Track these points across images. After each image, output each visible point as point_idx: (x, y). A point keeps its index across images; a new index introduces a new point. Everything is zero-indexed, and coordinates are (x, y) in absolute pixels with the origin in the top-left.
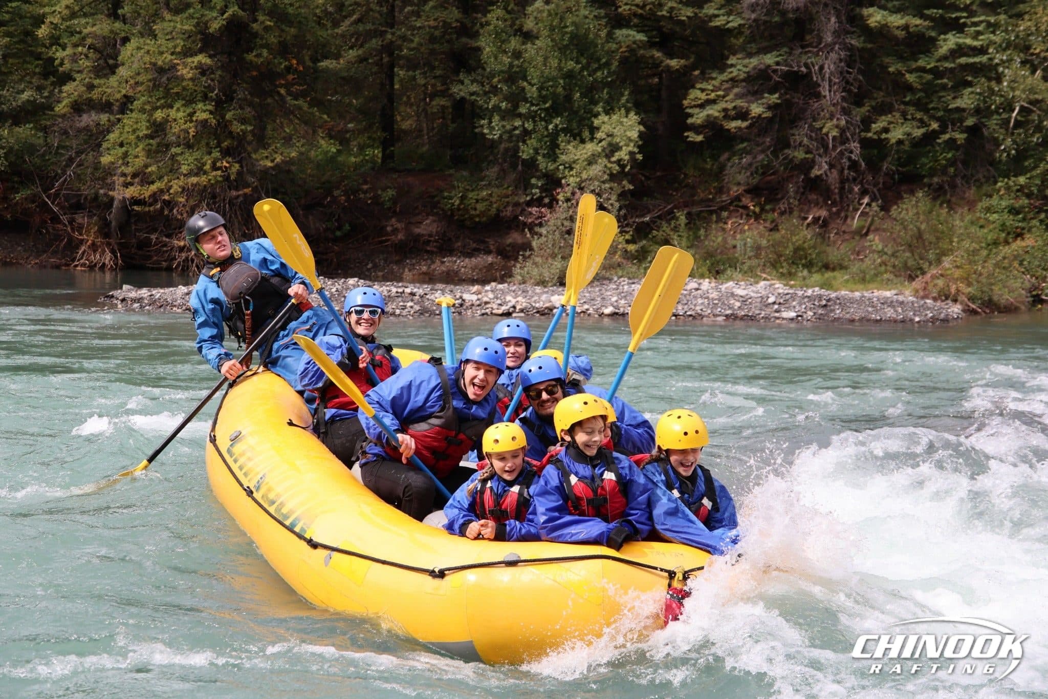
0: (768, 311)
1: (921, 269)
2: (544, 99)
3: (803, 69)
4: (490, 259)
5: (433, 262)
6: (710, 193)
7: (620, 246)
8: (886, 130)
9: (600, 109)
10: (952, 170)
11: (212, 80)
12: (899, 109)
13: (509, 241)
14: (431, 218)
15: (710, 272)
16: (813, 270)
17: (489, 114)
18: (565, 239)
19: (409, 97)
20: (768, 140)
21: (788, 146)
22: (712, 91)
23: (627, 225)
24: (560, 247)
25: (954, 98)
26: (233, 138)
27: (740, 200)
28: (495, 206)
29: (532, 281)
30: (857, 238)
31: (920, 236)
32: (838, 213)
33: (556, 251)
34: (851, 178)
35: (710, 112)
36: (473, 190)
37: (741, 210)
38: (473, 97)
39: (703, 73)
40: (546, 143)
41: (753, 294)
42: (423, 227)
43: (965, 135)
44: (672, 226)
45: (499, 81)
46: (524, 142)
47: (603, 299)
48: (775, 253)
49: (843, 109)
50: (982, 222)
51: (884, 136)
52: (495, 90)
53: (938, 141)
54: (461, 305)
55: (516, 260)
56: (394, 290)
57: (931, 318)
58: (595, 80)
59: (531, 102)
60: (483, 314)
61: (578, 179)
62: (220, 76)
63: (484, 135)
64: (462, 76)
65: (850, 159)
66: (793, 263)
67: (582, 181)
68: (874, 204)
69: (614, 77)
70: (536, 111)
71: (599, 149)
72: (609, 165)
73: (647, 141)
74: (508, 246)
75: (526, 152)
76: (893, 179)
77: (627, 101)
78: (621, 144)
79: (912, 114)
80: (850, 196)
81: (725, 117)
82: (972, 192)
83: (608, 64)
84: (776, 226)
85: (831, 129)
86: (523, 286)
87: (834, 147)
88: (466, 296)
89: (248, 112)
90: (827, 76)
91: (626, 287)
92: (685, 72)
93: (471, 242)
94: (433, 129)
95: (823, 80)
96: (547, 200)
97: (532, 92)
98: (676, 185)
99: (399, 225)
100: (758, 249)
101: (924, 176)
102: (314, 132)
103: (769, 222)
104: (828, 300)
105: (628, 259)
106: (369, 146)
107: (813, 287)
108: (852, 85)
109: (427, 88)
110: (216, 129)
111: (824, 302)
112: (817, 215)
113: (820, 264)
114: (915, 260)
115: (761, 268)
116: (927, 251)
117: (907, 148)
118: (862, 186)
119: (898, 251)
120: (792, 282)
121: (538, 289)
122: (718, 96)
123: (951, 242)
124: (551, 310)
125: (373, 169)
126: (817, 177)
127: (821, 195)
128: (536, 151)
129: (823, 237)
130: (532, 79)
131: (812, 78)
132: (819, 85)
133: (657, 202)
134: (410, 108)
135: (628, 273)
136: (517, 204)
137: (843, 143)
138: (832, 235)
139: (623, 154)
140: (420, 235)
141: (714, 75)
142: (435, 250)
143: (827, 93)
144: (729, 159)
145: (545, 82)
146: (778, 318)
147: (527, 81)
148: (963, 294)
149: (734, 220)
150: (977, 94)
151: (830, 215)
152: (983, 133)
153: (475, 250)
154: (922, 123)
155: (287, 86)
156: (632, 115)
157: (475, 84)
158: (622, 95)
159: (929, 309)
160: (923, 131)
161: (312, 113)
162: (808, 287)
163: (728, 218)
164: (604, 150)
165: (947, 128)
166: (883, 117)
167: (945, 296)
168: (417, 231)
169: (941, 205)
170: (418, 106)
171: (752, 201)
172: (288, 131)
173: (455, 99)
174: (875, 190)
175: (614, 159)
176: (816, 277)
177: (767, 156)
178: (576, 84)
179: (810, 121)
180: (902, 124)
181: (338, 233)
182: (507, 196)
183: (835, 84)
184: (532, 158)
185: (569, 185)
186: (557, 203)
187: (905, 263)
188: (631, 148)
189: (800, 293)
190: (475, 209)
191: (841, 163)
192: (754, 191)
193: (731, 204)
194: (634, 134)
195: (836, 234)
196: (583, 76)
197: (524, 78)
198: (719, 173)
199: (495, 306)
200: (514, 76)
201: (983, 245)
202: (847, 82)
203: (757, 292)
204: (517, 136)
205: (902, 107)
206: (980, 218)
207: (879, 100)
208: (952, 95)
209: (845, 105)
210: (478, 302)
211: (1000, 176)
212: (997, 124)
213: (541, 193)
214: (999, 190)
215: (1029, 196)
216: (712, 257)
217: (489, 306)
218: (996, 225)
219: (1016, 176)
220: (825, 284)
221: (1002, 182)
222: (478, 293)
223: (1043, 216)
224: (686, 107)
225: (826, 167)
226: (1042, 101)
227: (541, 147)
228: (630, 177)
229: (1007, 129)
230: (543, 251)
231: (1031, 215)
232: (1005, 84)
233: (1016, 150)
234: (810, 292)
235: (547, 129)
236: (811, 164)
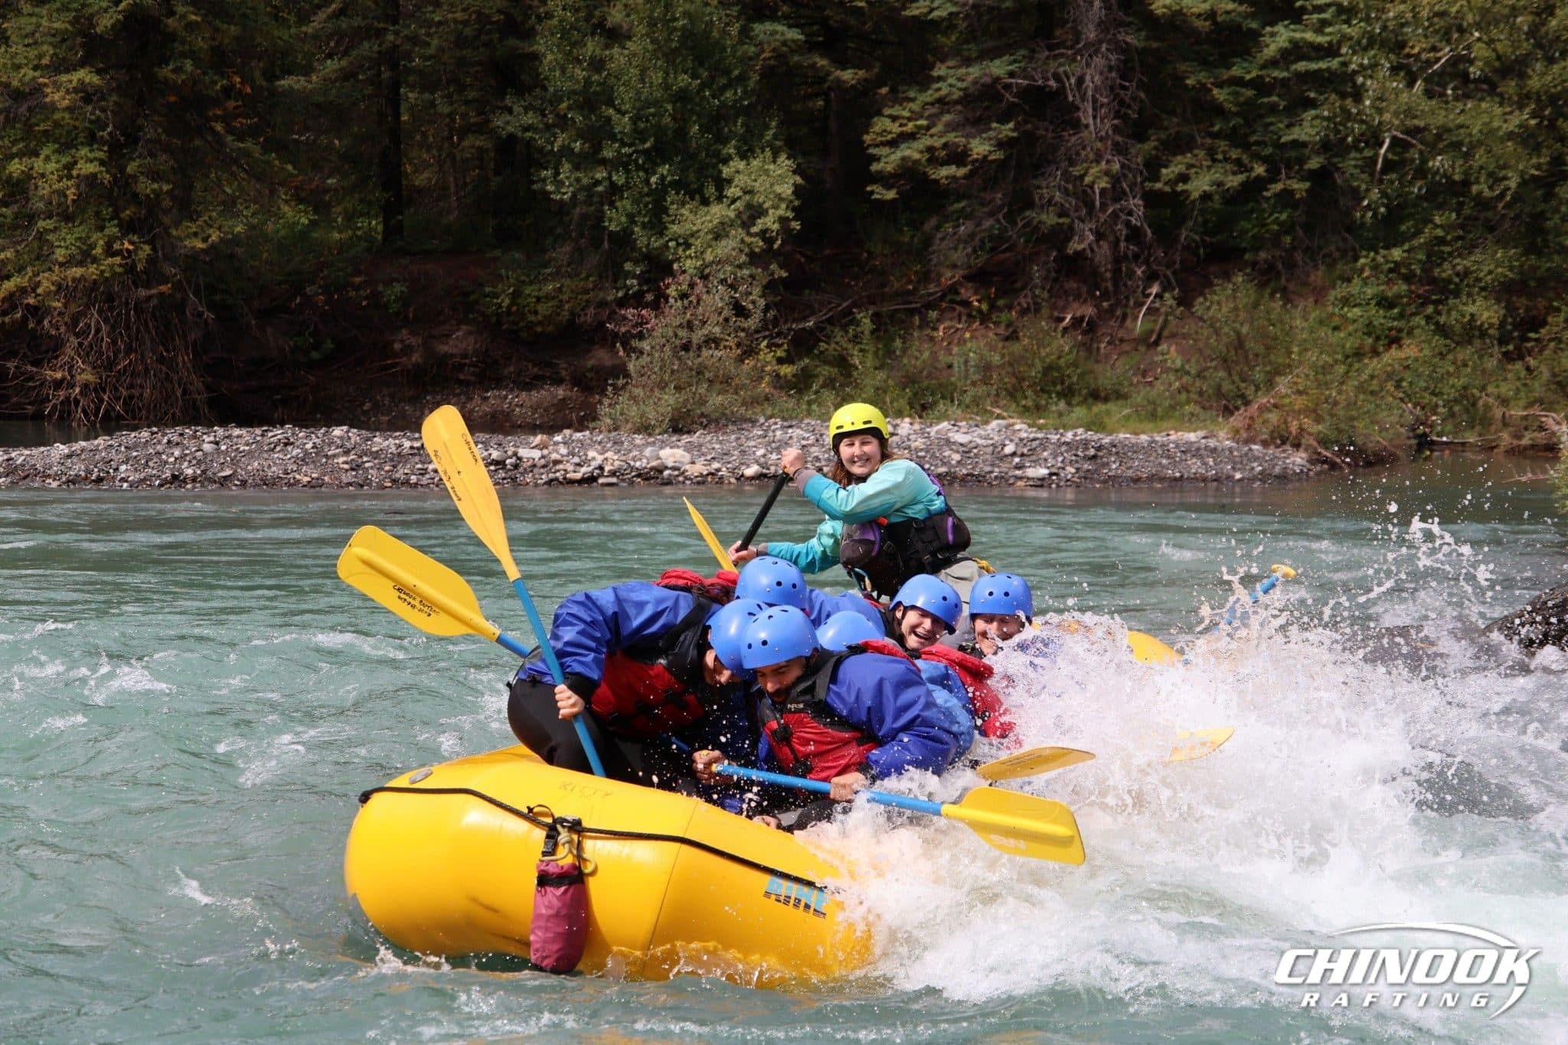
0: (1004, 467)
1: (1243, 396)
2: (642, 136)
3: (1052, 83)
4: (561, 392)
5: (470, 399)
6: (910, 282)
7: (768, 368)
8: (1184, 178)
9: (732, 151)
10: (1288, 239)
11: (103, 110)
12: (1203, 145)
13: (591, 363)
14: (464, 327)
15: (912, 408)
16: (1075, 401)
17: (553, 161)
18: (680, 359)
19: (424, 135)
20: (999, 195)
21: (1031, 205)
22: (909, 119)
23: (779, 334)
24: (673, 371)
25: (1288, 126)
26: (139, 204)
27: (957, 293)
28: (567, 307)
29: (629, 425)
30: (1142, 349)
31: (1240, 344)
32: (1111, 311)
33: (667, 377)
34: (1130, 254)
35: (907, 153)
36: (531, 283)
37: (958, 308)
38: (528, 134)
39: (893, 91)
40: (646, 206)
41: (980, 441)
42: (451, 342)
43: (1307, 185)
44: (851, 333)
45: (569, 108)
46: (612, 204)
47: (743, 452)
48: (1014, 374)
49: (1116, 144)
50: (1336, 321)
51: (1180, 187)
52: (563, 122)
53: (1265, 194)
54: (516, 466)
55: (603, 392)
56: (407, 444)
57: (1261, 473)
58: (723, 105)
59: (621, 140)
60: (551, 481)
61: (699, 263)
62: (116, 103)
63: (546, 194)
64: (508, 101)
65: (1128, 224)
66: (1043, 390)
67: (705, 266)
68: (1167, 295)
69: (754, 99)
70: (630, 155)
71: (732, 215)
72: (748, 239)
73: (807, 200)
74: (591, 370)
75: (614, 220)
76: (1198, 256)
77: (775, 137)
78: (766, 205)
79: (1224, 152)
80: (1130, 283)
81: (929, 160)
82: (1320, 273)
83: (742, 79)
84: (1015, 331)
85: (1097, 178)
86: (614, 434)
87: (1104, 206)
88: (523, 452)
89: (164, 162)
90: (1090, 93)
91: (778, 433)
92: (866, 90)
93: (530, 366)
94: (465, 184)
95: (1083, 99)
96: (649, 297)
97: (623, 124)
98: (856, 269)
99: (413, 341)
100: (987, 368)
101: (1245, 250)
102: (273, 193)
103: (1003, 326)
104: (1099, 449)
105: (781, 388)
106: (362, 215)
107: (1075, 427)
108: (1129, 106)
109: (453, 120)
110: (111, 190)
111: (1092, 452)
112: (1078, 314)
113: (1084, 392)
114: (1233, 382)
115: (992, 398)
116: (1252, 368)
117: (1217, 206)
118: (1149, 267)
119: (1208, 368)
120: (1042, 421)
121: (639, 439)
122: (919, 127)
123: (1290, 353)
124: (661, 472)
125: (369, 250)
126: (1079, 254)
127: (1085, 282)
128: (631, 217)
129: (1089, 348)
130: (623, 103)
131: (1066, 97)
132: (1078, 109)
133: (826, 297)
134: (428, 150)
135: (781, 411)
136: (603, 304)
137: (1116, 199)
138: (1103, 345)
139: (769, 222)
140: (446, 355)
141: (912, 94)
142: (473, 378)
143: (1091, 121)
144: (938, 228)
145: (642, 108)
146: (1021, 478)
147: (614, 106)
148: (1310, 434)
149: (948, 323)
150: (1324, 118)
151: (1099, 312)
152: (1334, 182)
153: (537, 378)
154: (1241, 167)
155: (225, 119)
156: (783, 157)
157: (530, 114)
158: (767, 127)
159: (1256, 459)
160: (1241, 178)
161: (268, 162)
162: (1066, 428)
163: (938, 320)
164: (739, 215)
165: (1280, 173)
166: (1179, 158)
167: (1281, 438)
168: (444, 348)
169: (1272, 295)
170: (440, 149)
171: (976, 293)
172: (229, 190)
173: (499, 138)
174: (1169, 273)
175: (755, 230)
176: (1080, 412)
178: (692, 111)
179: (1064, 165)
180: (1209, 168)
181: (315, 355)
182: (586, 291)
183: (1102, 105)
184: (624, 230)
185: (684, 272)
186: (667, 301)
187: (1219, 387)
188: (781, 212)
189: (1054, 438)
190: (536, 313)
191: (1113, 231)
192: (978, 277)
193: (942, 298)
194: (786, 190)
195: (1109, 343)
196: (704, 97)
197: (610, 103)
198: (922, 251)
199: (570, 468)
200: (593, 100)
201: (1339, 357)
202: (1122, 103)
203: (987, 438)
204: (600, 194)
205: (1209, 141)
206: (1333, 314)
207: (1172, 131)
208: (1286, 122)
209: (1119, 139)
210: (543, 462)
211: (1362, 248)
212: (1356, 167)
213: (640, 285)
214: (1362, 270)
215: (1408, 279)
216: (914, 382)
217: (561, 467)
218: (1359, 325)
219: (1387, 248)
220: (1094, 423)
221: (1366, 257)
222: (542, 446)
223: (1430, 309)
224: (869, 146)
225: (1092, 237)
226: (1426, 129)
227: (639, 213)
228: (781, 259)
229: (1372, 175)
230: (645, 378)
231: (1412, 309)
232: (1368, 103)
233: (1386, 206)
234: (1069, 436)
235: (647, 182)
236: (1067, 233)
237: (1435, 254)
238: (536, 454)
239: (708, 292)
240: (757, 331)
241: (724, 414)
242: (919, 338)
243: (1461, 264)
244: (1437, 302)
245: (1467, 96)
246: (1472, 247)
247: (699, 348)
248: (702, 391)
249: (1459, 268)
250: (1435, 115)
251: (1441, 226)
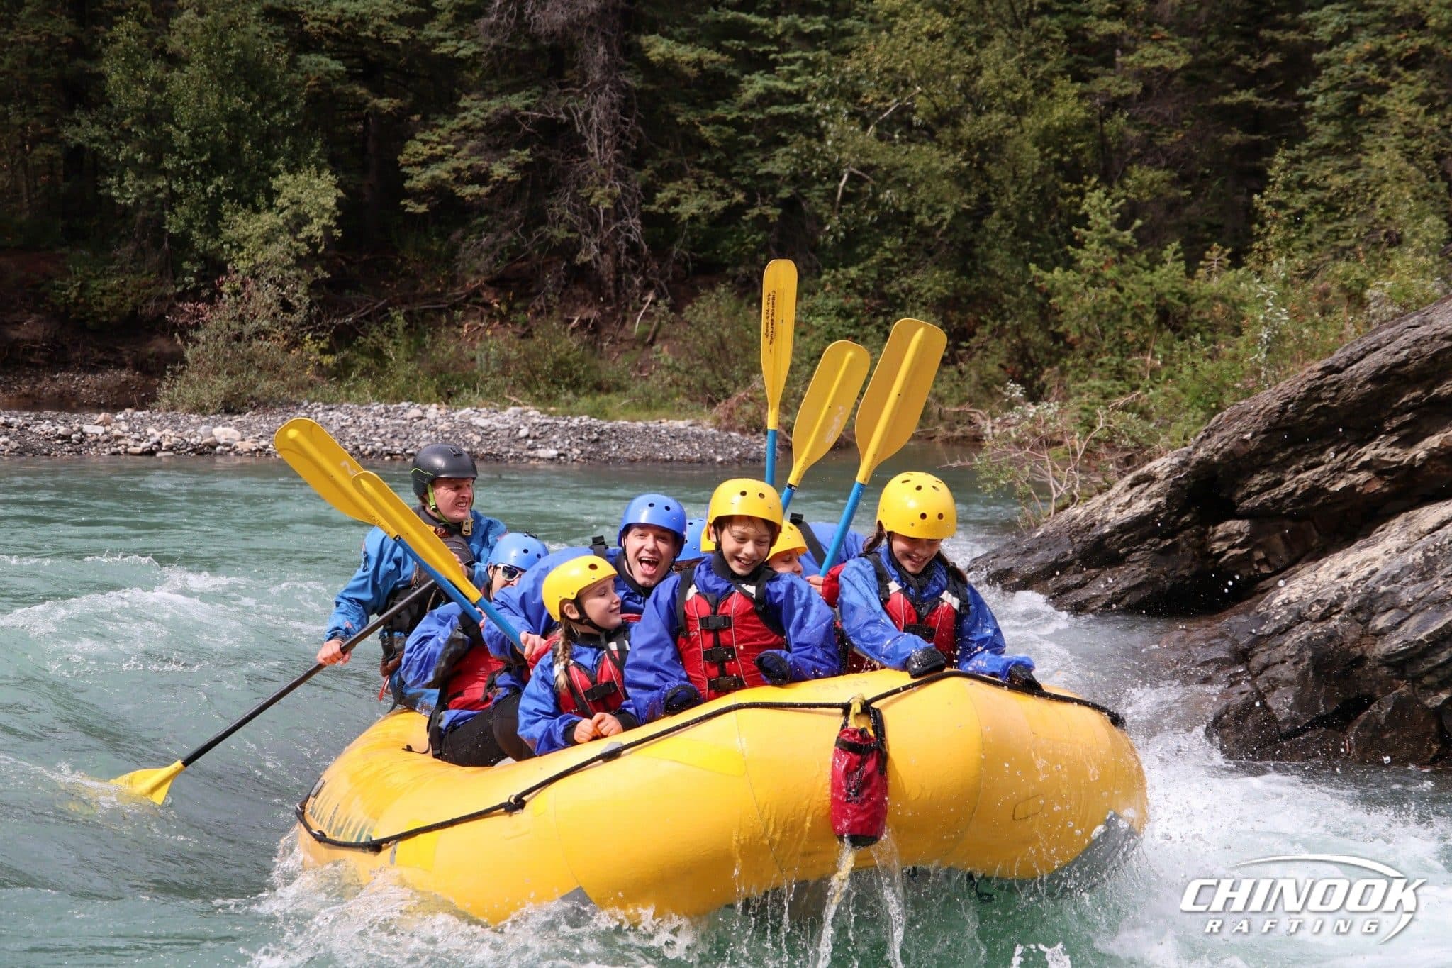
0: (519, 447)
1: (724, 390)
2: (200, 150)
3: (563, 116)
4: (124, 375)
5: (39, 380)
6: (438, 285)
7: (312, 358)
8: (675, 202)
9: (280, 166)
10: (763, 257)
12: (691, 174)
13: (151, 350)
14: (35, 316)
15: (439, 394)
16: (581, 393)
17: (118, 169)
18: (232, 348)
20: (517, 212)
21: (544, 221)
22: (439, 143)
23: (322, 328)
24: (226, 359)
25: (764, 160)
27: (480, 295)
28: (130, 300)
29: (186, 406)
30: (639, 348)
31: (722, 345)
32: (613, 315)
33: (220, 364)
34: (629, 266)
35: (437, 172)
36: (97, 277)
37: (481, 309)
38: (95, 145)
39: (425, 118)
40: (203, 212)
41: (497, 425)
42: (22, 329)
43: (779, 211)
44: (386, 328)
45: (133, 123)
46: (172, 209)
48: (529, 367)
50: (803, 328)
51: (672, 210)
52: (127, 135)
53: (744, 217)
54: (81, 441)
55: (162, 376)
57: (738, 457)
58: (273, 125)
59: (181, 153)
60: (114, 454)
61: (251, 264)
63: (112, 199)
64: (77, 114)
65: (628, 240)
66: (553, 382)
67: (256, 267)
68: (660, 302)
69: (300, 121)
70: (189, 167)
71: (281, 222)
72: (295, 244)
73: (348, 211)
74: (151, 356)
75: (174, 224)
76: (687, 269)
77: (319, 155)
78: (311, 215)
79: (710, 181)
80: (629, 291)
81: (456, 180)
83: (290, 103)
84: (530, 330)
85: (601, 199)
86: (171, 413)
87: (607, 224)
88: (88, 428)
90: (595, 126)
91: (320, 415)
92: (400, 117)
93: (96, 352)
94: (36, 188)
95: (589, 131)
96: (205, 293)
97: (182, 139)
98: (390, 273)
100: (505, 362)
101: (727, 265)
103: (519, 325)
104: (601, 433)
105: (324, 375)
107: (581, 414)
108: (628, 139)
109: (26, 131)
111: (595, 436)
112: (585, 317)
113: (590, 384)
114: (716, 378)
115: (509, 388)
116: (732, 367)
117: (703, 227)
118: (645, 278)
119: (695, 366)
120: (552, 409)
121: (194, 418)
122: (447, 151)
124: (214, 448)
126: (584, 264)
127: (590, 289)
128: (189, 222)
129: (594, 346)
130: (182, 120)
131: (575, 129)
132: (585, 139)
133: (365, 296)
135: (323, 396)
136: (163, 298)
137: (617, 219)
138: (605, 344)
139: (314, 229)
140: (18, 341)
141: (441, 122)
142: (42, 361)
143: (596, 150)
144: (463, 239)
145: (199, 126)
146: (533, 458)
147: (174, 123)
149: (471, 322)
150: (793, 155)
151: (603, 315)
152: (802, 210)
153: (103, 362)
154: (723, 194)
156: (326, 173)
157: (97, 127)
158: (313, 146)
159: (734, 444)
160: (724, 203)
162: (573, 415)
163: (463, 319)
164: (287, 222)
165: (756, 200)
166: (671, 185)
167: (755, 427)
168: (15, 334)
169: (749, 304)
170: (13, 156)
171: (496, 296)
173: (68, 148)
174: (662, 283)
175: (301, 236)
176: (585, 401)
177: (516, 235)
178: (245, 130)
179: (573, 187)
180: (697, 194)
182: (148, 286)
183: (606, 137)
184: (183, 233)
185: (237, 271)
186: (221, 297)
187: (704, 383)
188: (325, 221)
189: (562, 423)
190: (101, 304)
191: (616, 246)
192: (498, 282)
193: (467, 300)
194: (330, 202)
195: (611, 342)
196: (255, 118)
197: (170, 120)
198: (449, 258)
199: (131, 443)
200: (154, 117)
201: (805, 358)
202: (622, 136)
203: (504, 422)
204: (162, 201)
205: (696, 171)
206: (800, 322)
207: (666, 161)
208: (762, 156)
209: (620, 166)
210: (106, 437)
211: (825, 266)
212: (819, 197)
213: (197, 282)
214: (825, 285)
215: (862, 293)
216: (441, 372)
217: (122, 442)
218: (822, 332)
219: (845, 266)
220: (597, 411)
221: (828, 274)
222: (105, 423)
223: (880, 320)
224: (403, 166)
225: (596, 251)
226: (877, 166)
227: (197, 218)
228: (324, 262)
229: (833, 204)
230: (200, 365)
231: (863, 320)
232: (829, 143)
233: (843, 230)
234: (575, 422)
235: (204, 191)
236: (575, 247)
237: (884, 275)
238: (100, 430)
239: (258, 290)
240: (302, 325)
241: (271, 398)
242: (446, 334)
243: (907, 282)
244: (886, 314)
245: (910, 141)
246: (915, 269)
247: (250, 338)
248: (252, 377)
249: (905, 285)
250: (884, 155)
251: (890, 250)
